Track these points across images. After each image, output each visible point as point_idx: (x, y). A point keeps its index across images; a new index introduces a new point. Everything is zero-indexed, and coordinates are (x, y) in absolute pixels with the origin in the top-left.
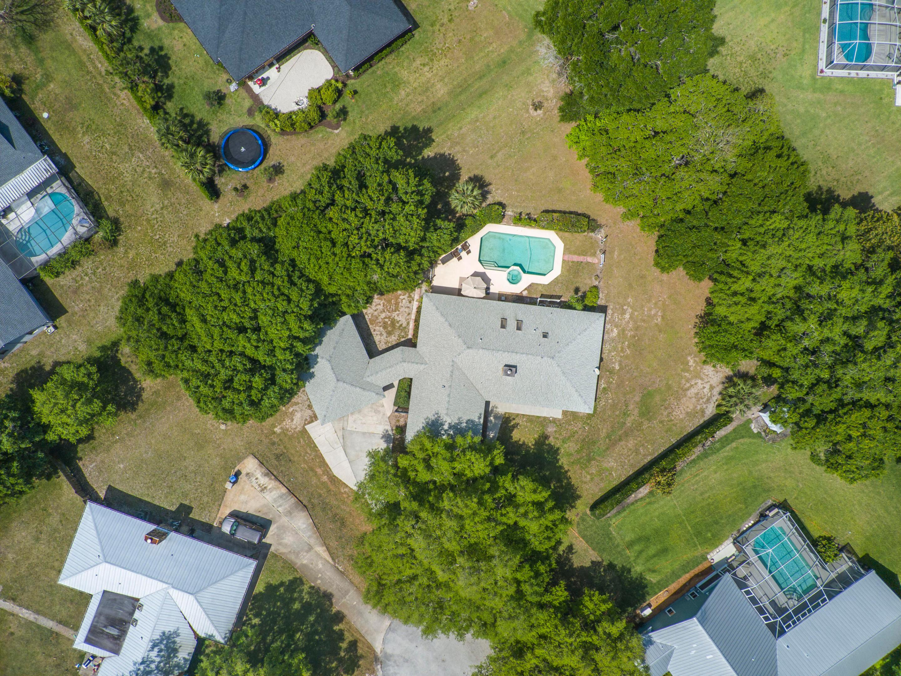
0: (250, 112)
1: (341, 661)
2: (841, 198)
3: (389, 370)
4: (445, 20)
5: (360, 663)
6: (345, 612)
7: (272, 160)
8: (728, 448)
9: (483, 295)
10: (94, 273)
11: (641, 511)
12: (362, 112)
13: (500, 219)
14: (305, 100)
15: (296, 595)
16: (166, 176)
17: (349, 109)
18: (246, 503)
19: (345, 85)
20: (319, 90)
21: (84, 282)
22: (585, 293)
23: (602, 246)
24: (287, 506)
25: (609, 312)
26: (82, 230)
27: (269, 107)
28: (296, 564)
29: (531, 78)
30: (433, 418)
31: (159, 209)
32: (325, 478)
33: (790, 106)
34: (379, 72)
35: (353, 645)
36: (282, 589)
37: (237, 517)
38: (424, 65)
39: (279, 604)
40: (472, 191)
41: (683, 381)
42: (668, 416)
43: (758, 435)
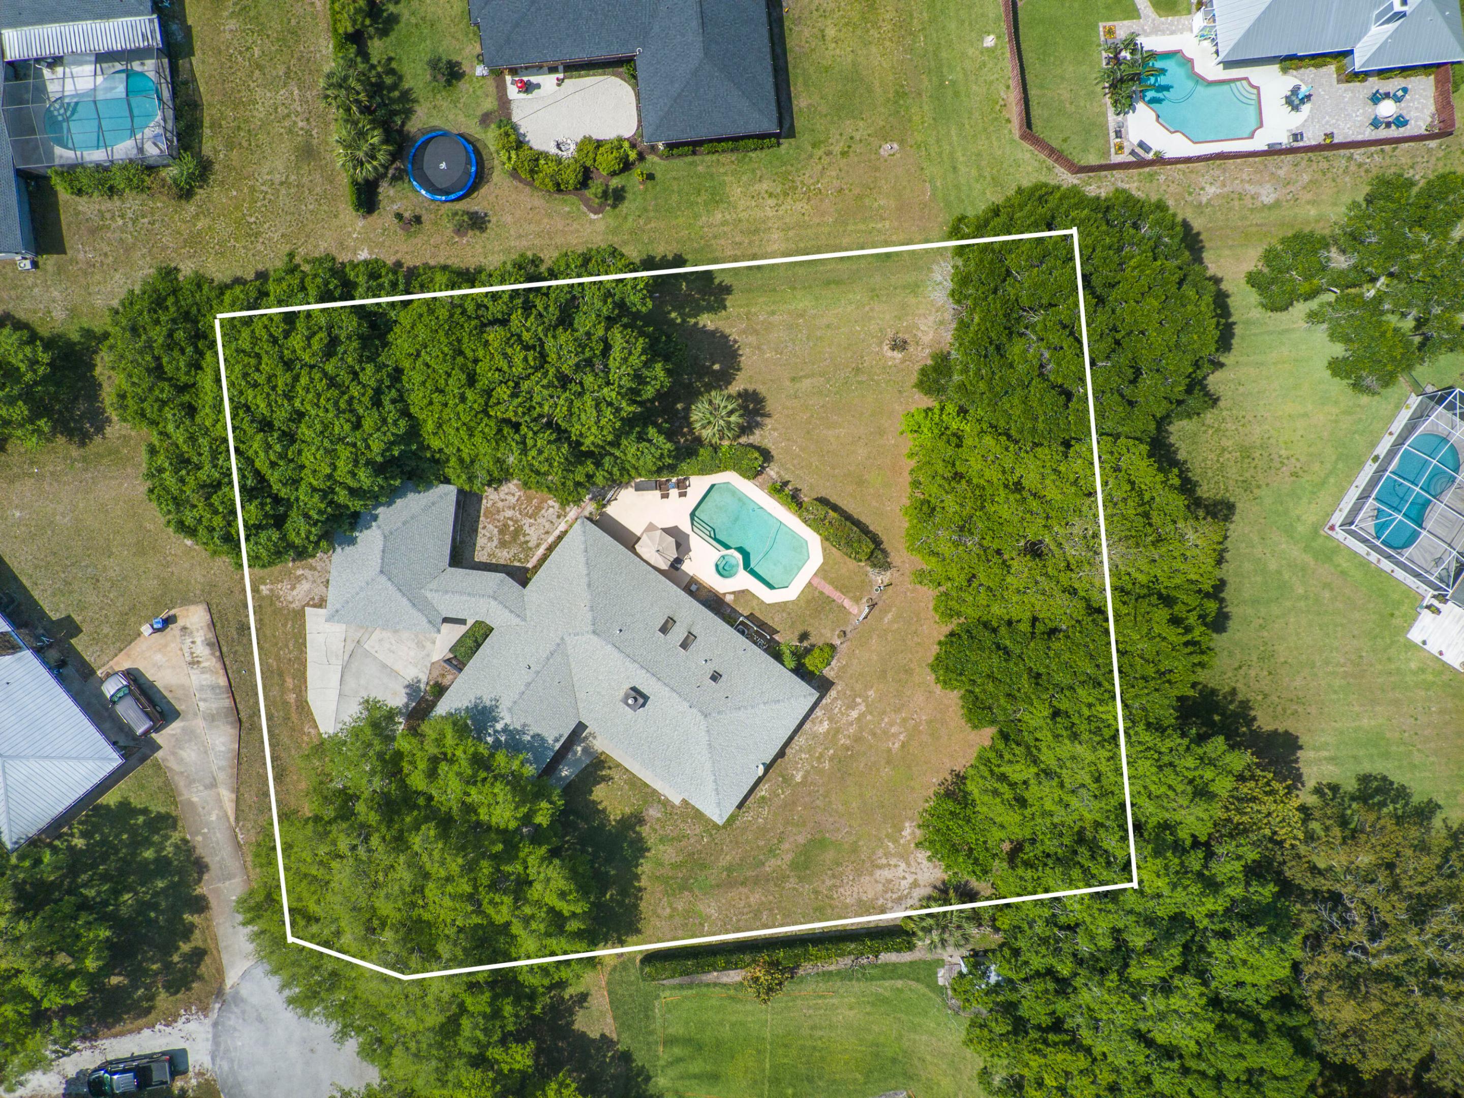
0: (485, 119)
1: (168, 966)
2: (1256, 724)
3: (465, 598)
4: (837, 149)
5: (194, 985)
6: (213, 902)
7: (477, 203)
8: (887, 983)
9: (664, 566)
10: (135, 221)
11: (714, 1002)
12: (646, 210)
13: (754, 474)
14: (573, 147)
15: (156, 838)
16: (315, 142)
17: (629, 196)
18: (159, 668)
19: (641, 157)
20: (599, 144)
21: (113, 225)
22: (813, 646)
23: (875, 595)
24: (214, 706)
25: (833, 693)
26: (152, 150)
27: (515, 128)
28: (180, 795)
29: (912, 300)
30: (488, 703)
31: (277, 181)
32: (292, 697)
33: (1258, 551)
34: (701, 169)
35: (199, 955)
36: (141, 819)
37: (135, 681)
38: (771, 195)
39: (125, 836)
40: (731, 413)
41: (880, 852)
42: (830, 889)
43: (941, 990)
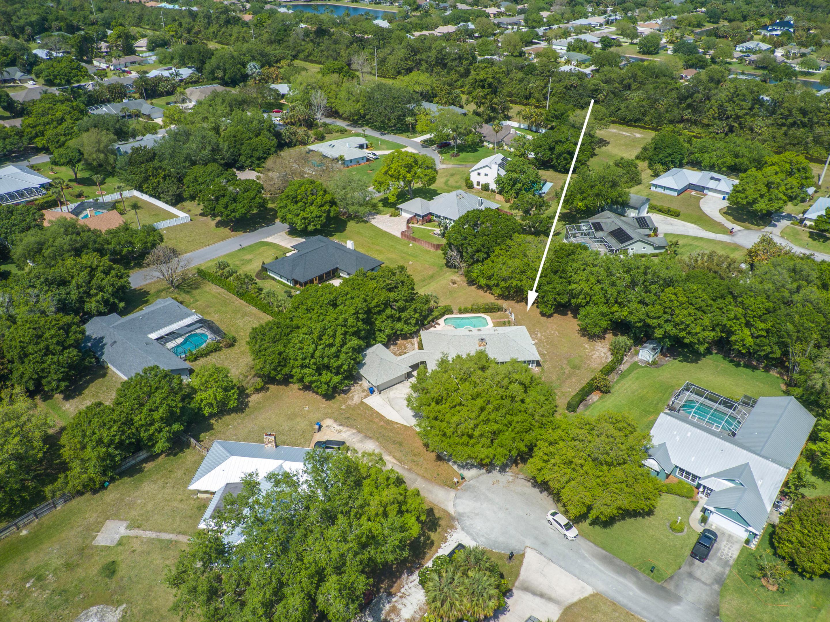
8: (633, 374)
10: (219, 358)
11: (600, 406)
13: (451, 313)
24: (359, 438)
29: (447, 277)
32: (382, 423)
41: (587, 353)
43: (646, 367)
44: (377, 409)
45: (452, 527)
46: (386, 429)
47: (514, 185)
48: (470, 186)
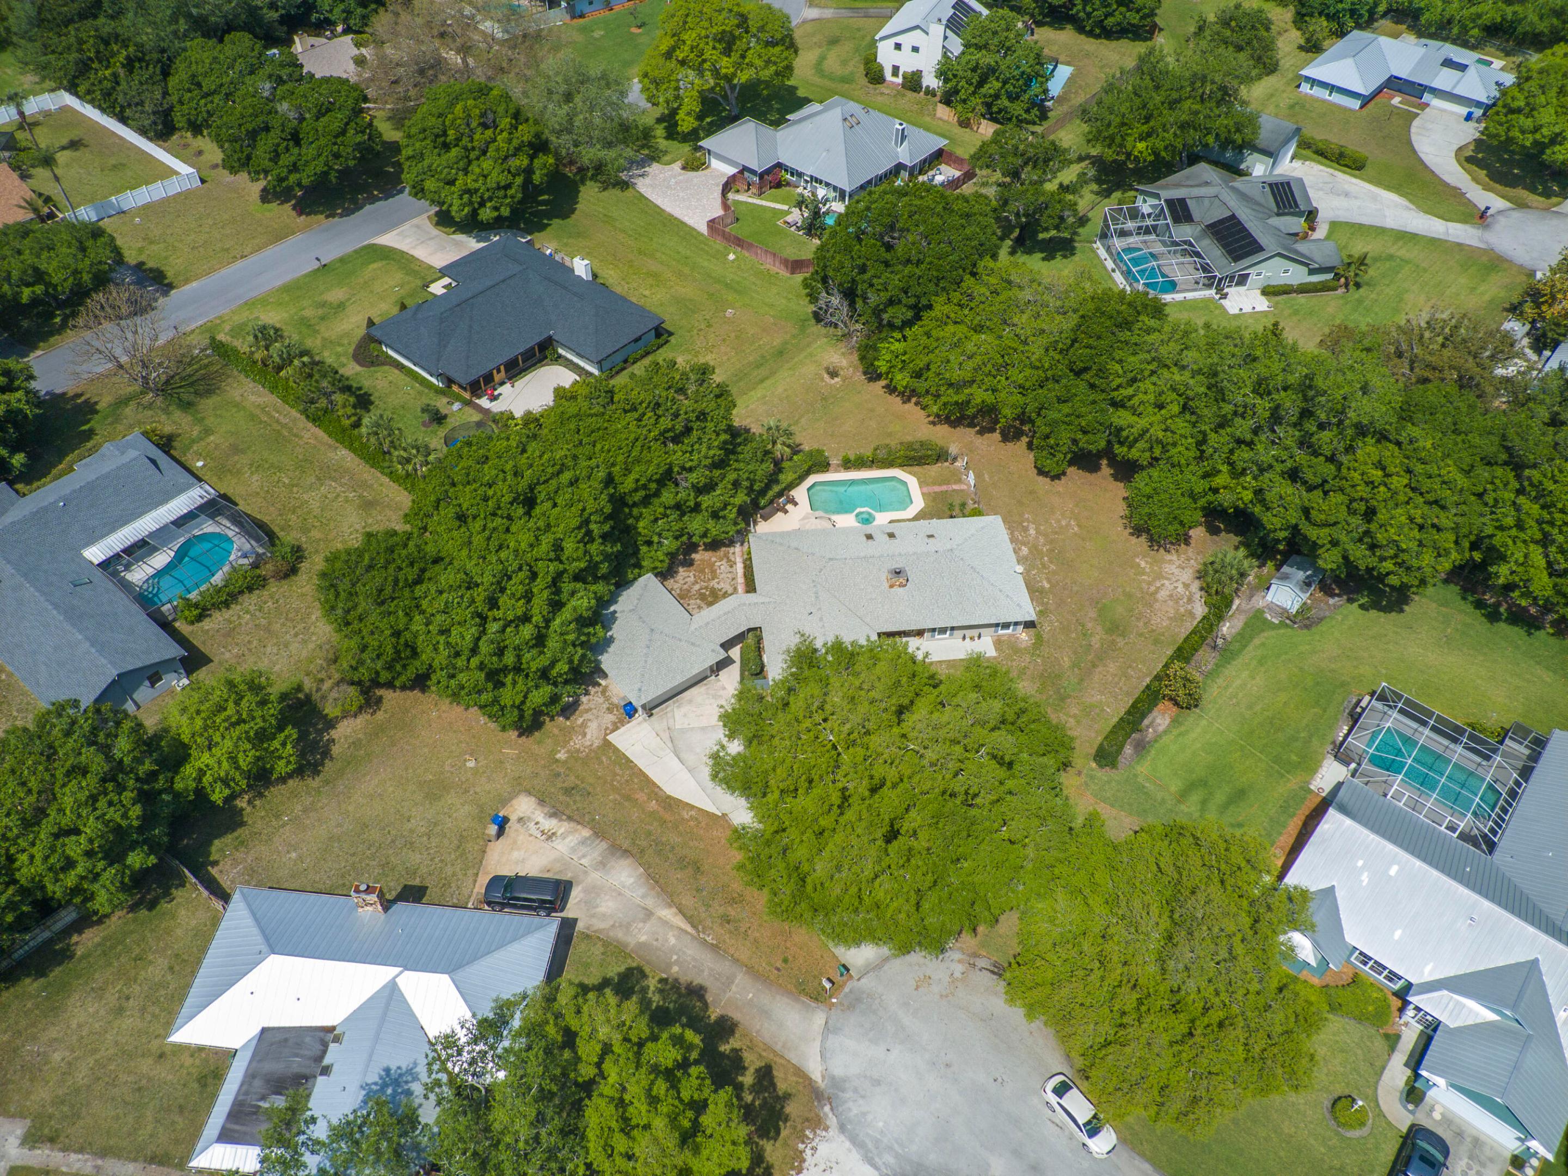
4: (703, 327)
8: (1250, 648)
10: (260, 609)
11: (1174, 747)
13: (825, 468)
18: (523, 861)
21: (244, 622)
24: (596, 855)
26: (244, 563)
28: (626, 946)
29: (812, 356)
32: (654, 805)
35: (766, 1074)
41: (1145, 586)
42: (1146, 626)
43: (1283, 625)
44: (641, 763)
45: (817, 1123)
46: (663, 822)
47: (981, 84)
48: (875, 76)
